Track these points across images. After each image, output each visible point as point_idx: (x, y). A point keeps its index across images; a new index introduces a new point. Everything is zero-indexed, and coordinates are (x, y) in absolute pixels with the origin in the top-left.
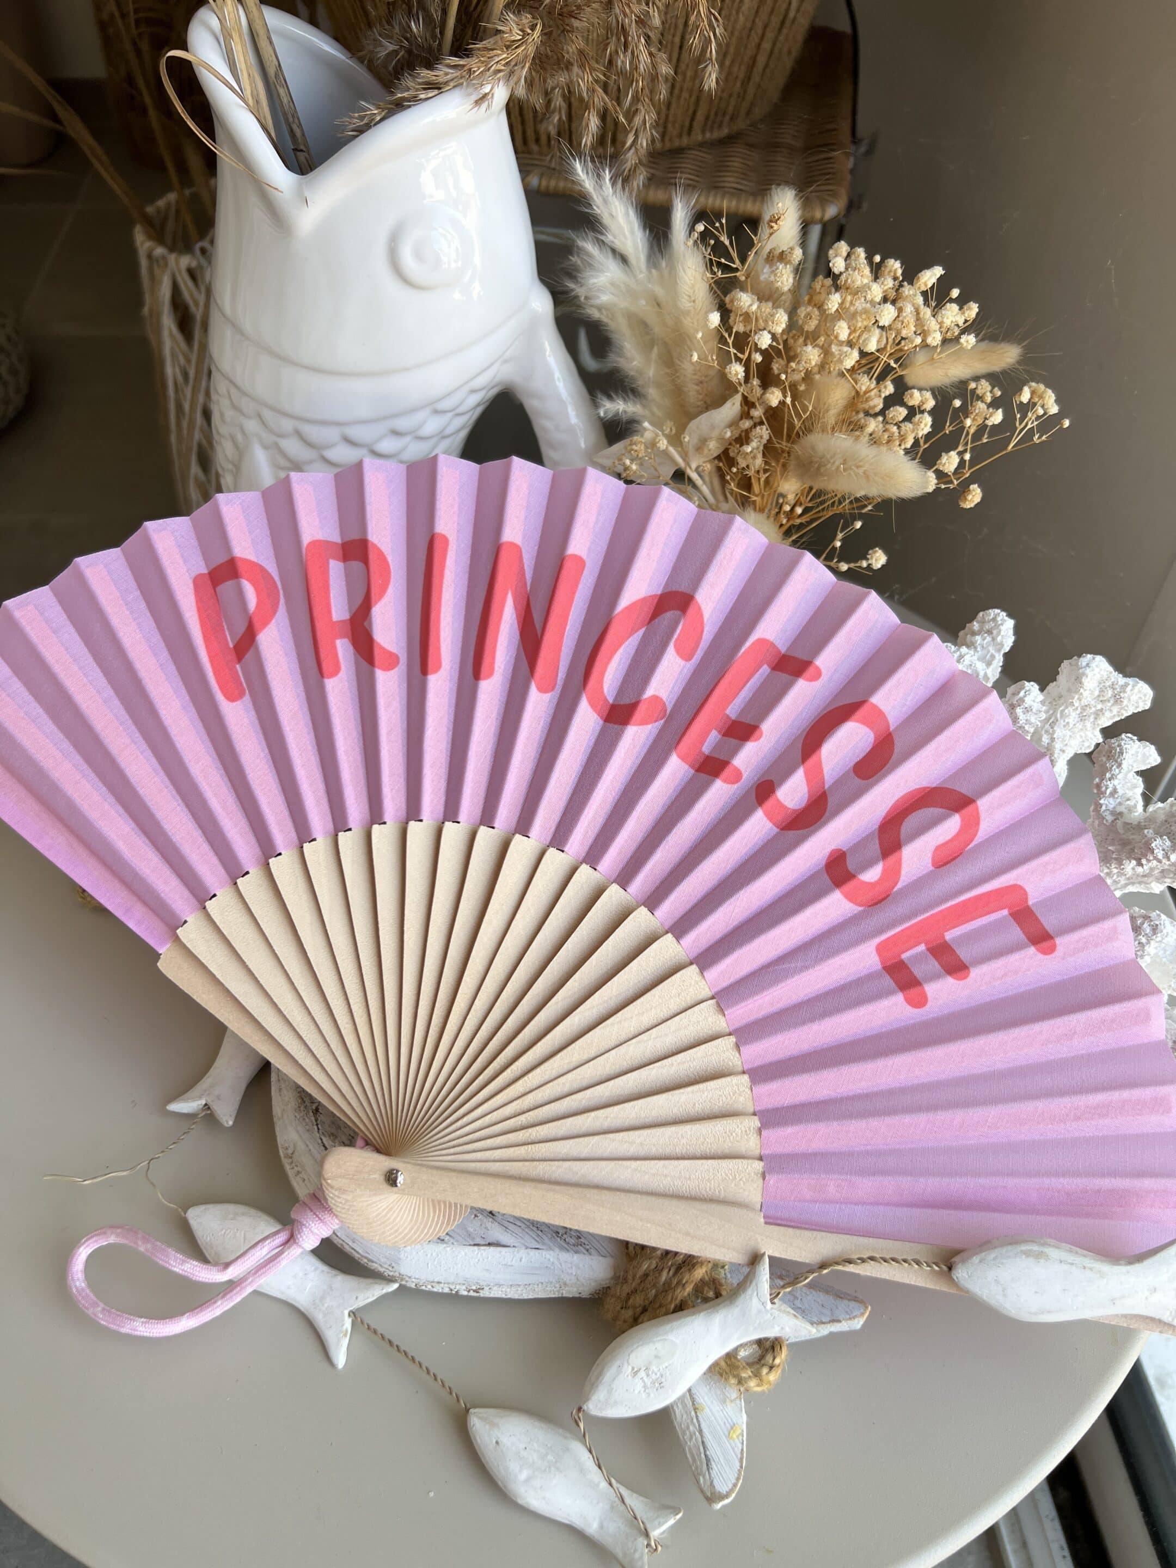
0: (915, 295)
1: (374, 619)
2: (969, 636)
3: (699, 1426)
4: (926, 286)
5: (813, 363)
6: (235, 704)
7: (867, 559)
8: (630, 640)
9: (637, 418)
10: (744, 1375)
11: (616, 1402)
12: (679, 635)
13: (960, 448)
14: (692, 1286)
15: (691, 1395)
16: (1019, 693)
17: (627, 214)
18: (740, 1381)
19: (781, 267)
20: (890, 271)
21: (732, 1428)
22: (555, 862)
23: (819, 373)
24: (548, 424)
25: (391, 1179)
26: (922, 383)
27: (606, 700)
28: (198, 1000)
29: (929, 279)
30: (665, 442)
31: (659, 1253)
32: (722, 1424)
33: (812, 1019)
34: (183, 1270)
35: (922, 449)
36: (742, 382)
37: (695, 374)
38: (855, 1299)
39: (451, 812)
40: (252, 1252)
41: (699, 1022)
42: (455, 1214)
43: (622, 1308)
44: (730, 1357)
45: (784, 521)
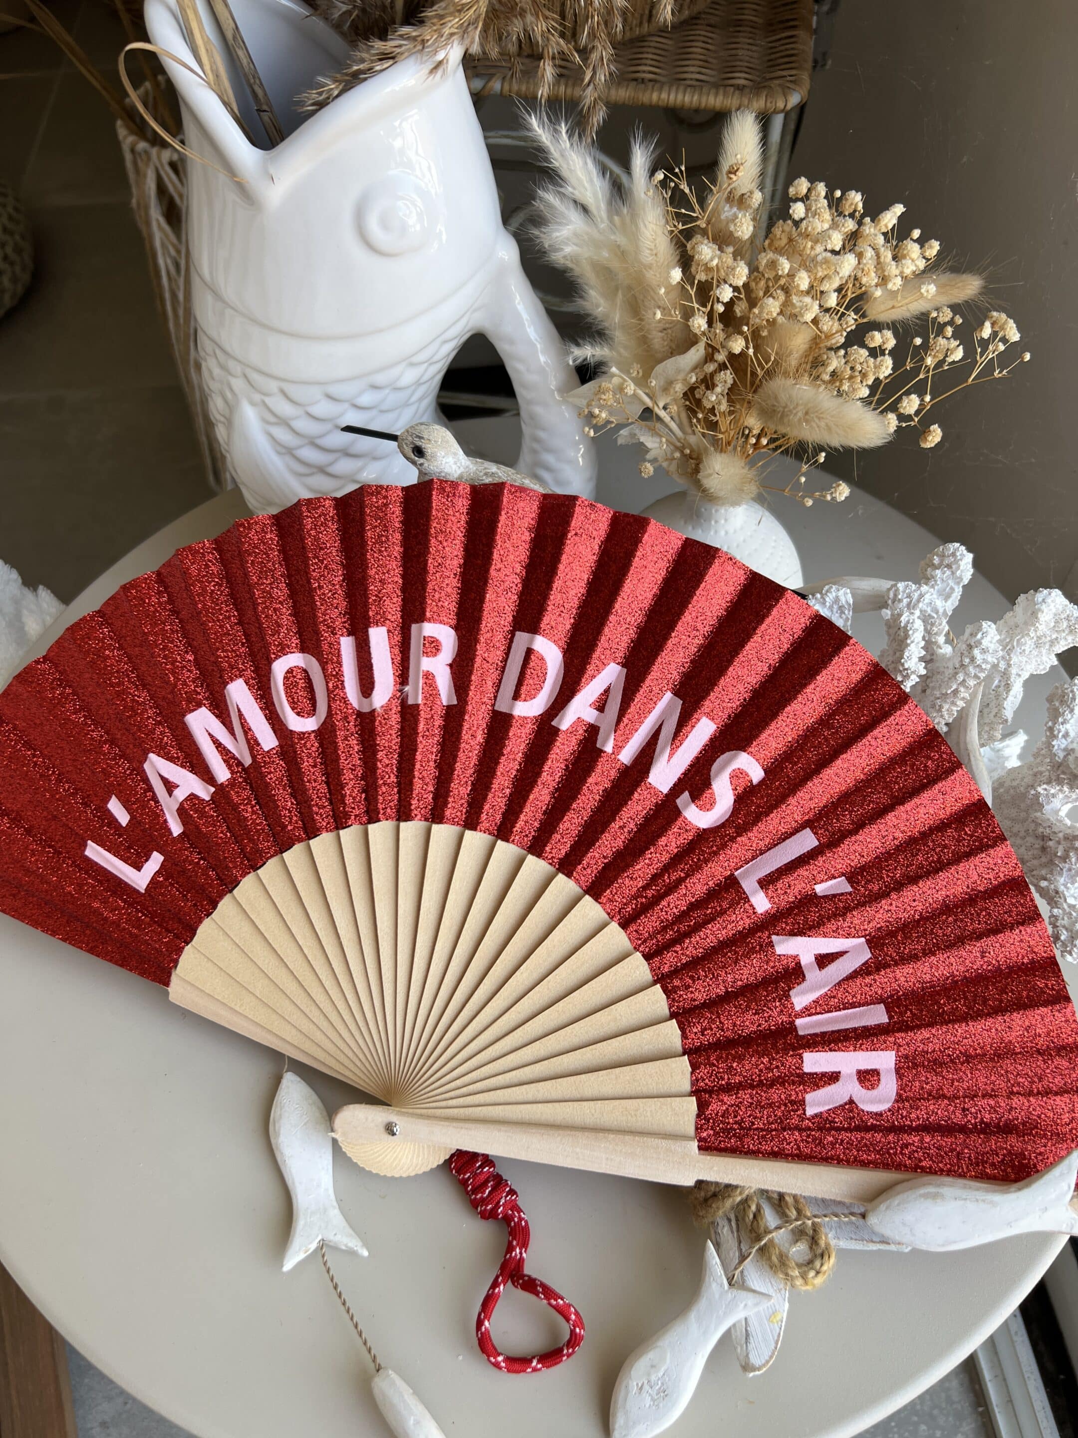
0: (876, 235)
2: (929, 569)
4: (886, 226)
5: (775, 315)
7: (831, 493)
9: (604, 362)
11: (635, 1423)
16: (976, 634)
19: (740, 213)
20: (852, 204)
23: (781, 319)
24: (520, 367)
26: (882, 319)
29: (890, 220)
30: (633, 386)
36: (706, 331)
45: (751, 451)
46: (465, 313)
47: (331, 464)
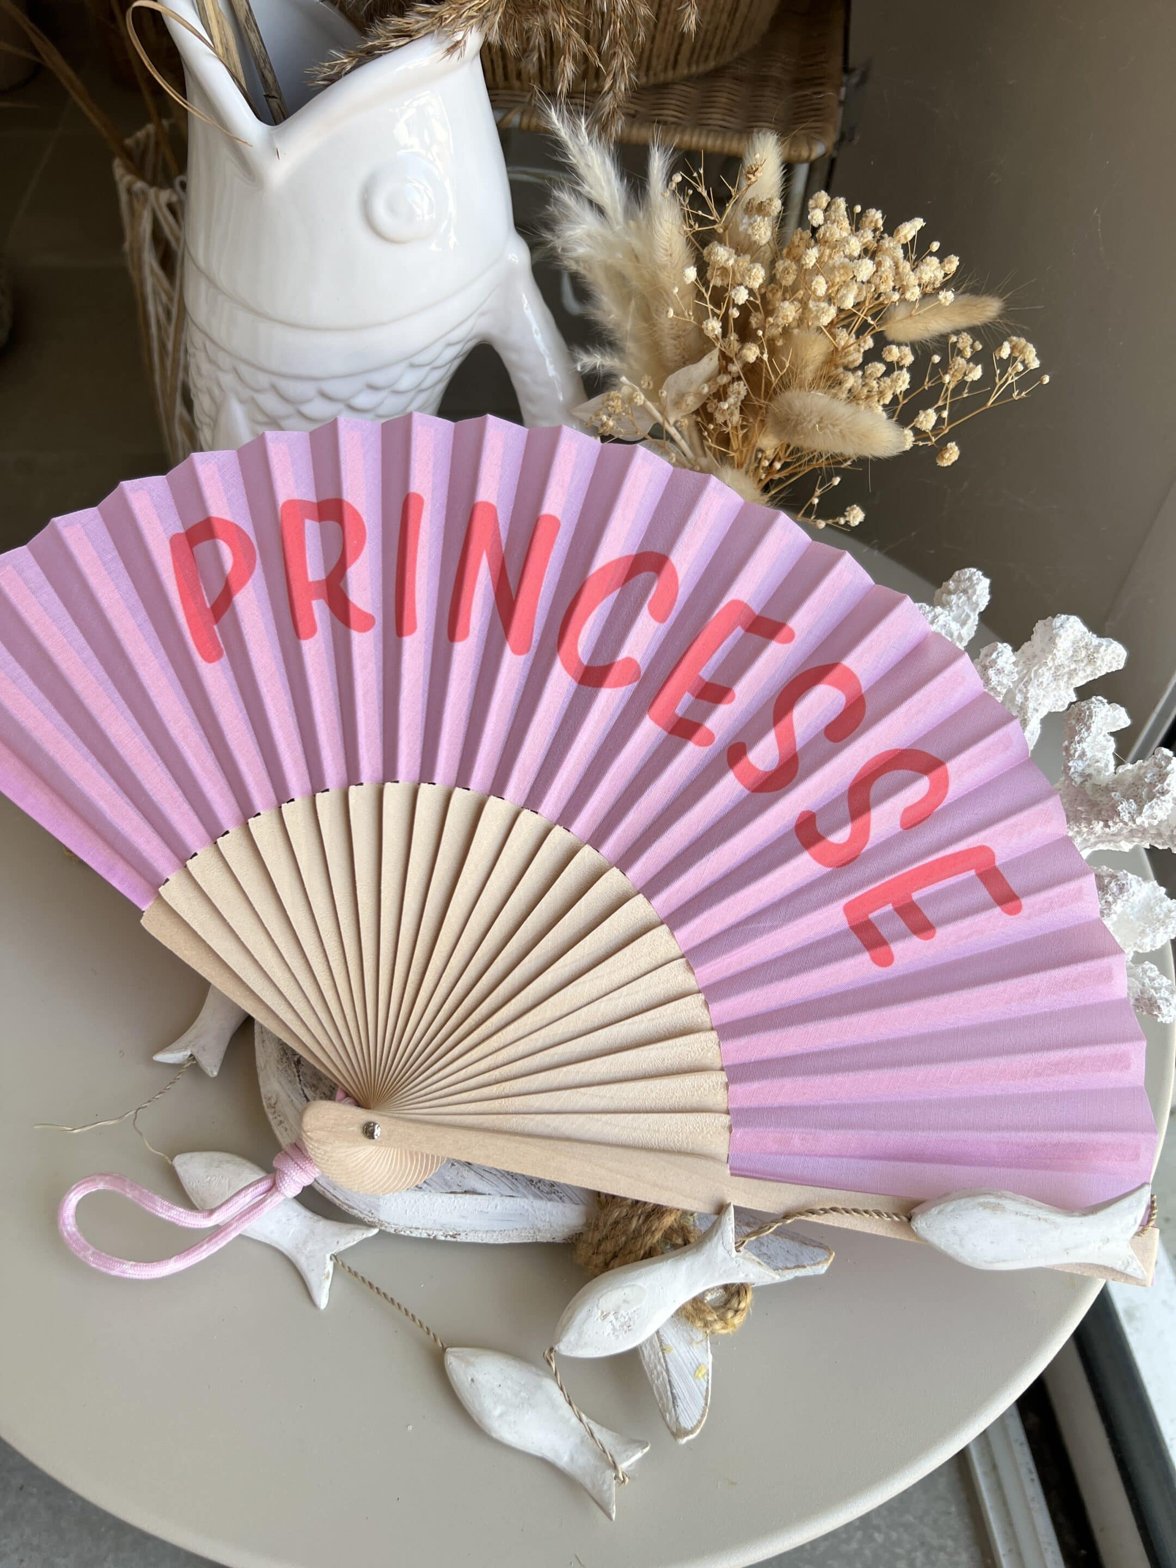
0: (895, 248)
1: (349, 580)
2: (944, 595)
3: (666, 1365)
4: (906, 238)
5: (791, 319)
6: (212, 665)
7: (845, 516)
8: (604, 601)
9: (615, 372)
10: (709, 1318)
11: (586, 1344)
12: (653, 597)
13: (940, 403)
14: (661, 1233)
15: (659, 1337)
17: (604, 163)
18: (706, 1324)
19: (759, 219)
20: (871, 222)
21: (698, 1368)
22: (529, 823)
23: (798, 326)
24: (526, 378)
25: (368, 1131)
26: (901, 337)
27: (580, 662)
28: (181, 956)
29: (908, 232)
30: (643, 397)
31: (629, 1202)
32: (689, 1365)
33: (780, 978)
34: (169, 1216)
35: (900, 406)
36: (720, 337)
38: (820, 1246)
39: (426, 774)
40: (237, 1198)
41: (668, 980)
42: (432, 1163)
43: (593, 1254)
44: (697, 1301)
45: (763, 477)
46: (471, 317)
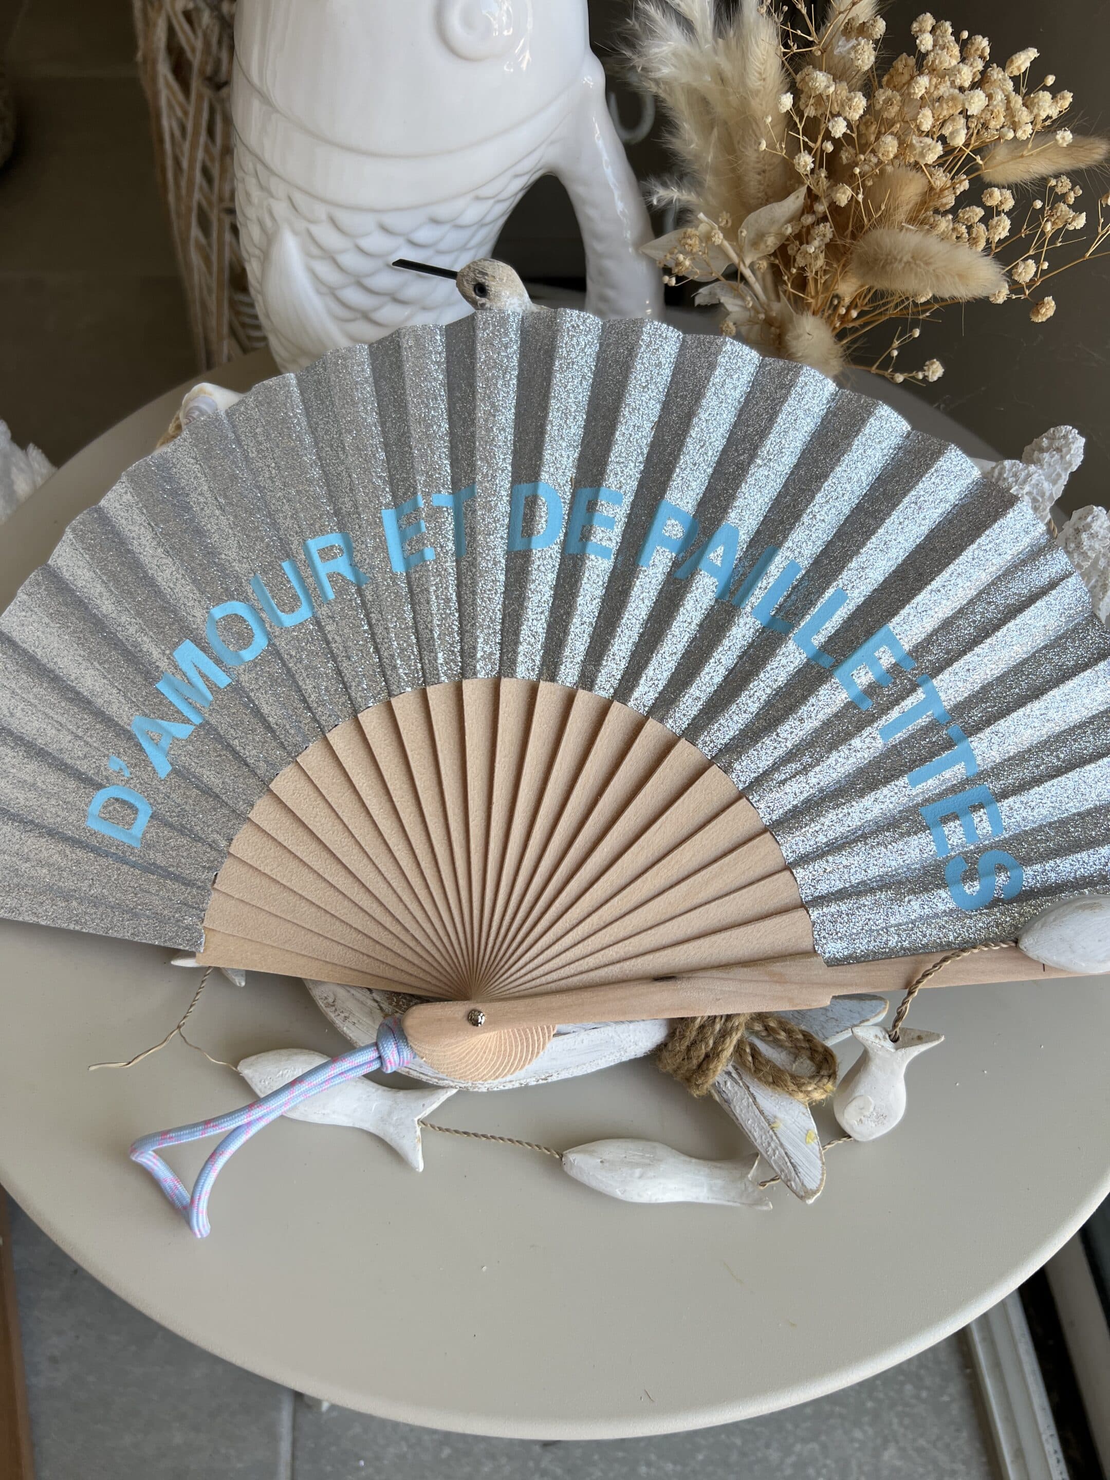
0: (1005, 80)
2: (1037, 453)
4: (1019, 68)
7: (924, 371)
9: (692, 208)
16: (1085, 517)
19: (863, 42)
23: (895, 163)
26: (1002, 180)
29: (1021, 64)
30: (721, 236)
36: (809, 173)
37: (758, 162)
46: (539, 146)
47: (376, 309)
